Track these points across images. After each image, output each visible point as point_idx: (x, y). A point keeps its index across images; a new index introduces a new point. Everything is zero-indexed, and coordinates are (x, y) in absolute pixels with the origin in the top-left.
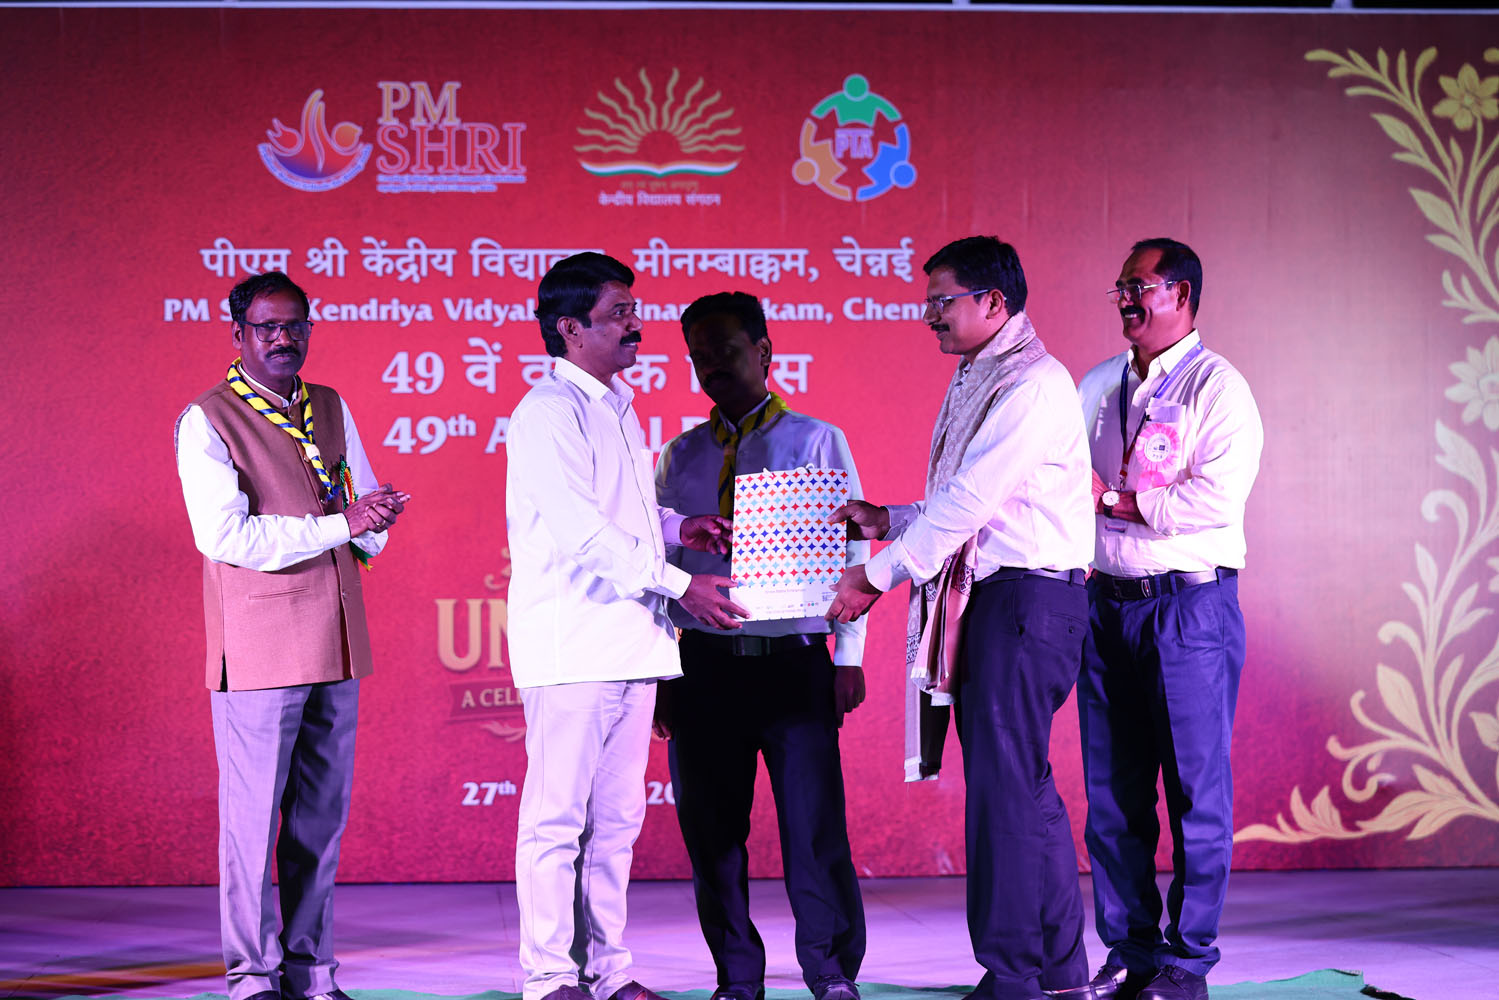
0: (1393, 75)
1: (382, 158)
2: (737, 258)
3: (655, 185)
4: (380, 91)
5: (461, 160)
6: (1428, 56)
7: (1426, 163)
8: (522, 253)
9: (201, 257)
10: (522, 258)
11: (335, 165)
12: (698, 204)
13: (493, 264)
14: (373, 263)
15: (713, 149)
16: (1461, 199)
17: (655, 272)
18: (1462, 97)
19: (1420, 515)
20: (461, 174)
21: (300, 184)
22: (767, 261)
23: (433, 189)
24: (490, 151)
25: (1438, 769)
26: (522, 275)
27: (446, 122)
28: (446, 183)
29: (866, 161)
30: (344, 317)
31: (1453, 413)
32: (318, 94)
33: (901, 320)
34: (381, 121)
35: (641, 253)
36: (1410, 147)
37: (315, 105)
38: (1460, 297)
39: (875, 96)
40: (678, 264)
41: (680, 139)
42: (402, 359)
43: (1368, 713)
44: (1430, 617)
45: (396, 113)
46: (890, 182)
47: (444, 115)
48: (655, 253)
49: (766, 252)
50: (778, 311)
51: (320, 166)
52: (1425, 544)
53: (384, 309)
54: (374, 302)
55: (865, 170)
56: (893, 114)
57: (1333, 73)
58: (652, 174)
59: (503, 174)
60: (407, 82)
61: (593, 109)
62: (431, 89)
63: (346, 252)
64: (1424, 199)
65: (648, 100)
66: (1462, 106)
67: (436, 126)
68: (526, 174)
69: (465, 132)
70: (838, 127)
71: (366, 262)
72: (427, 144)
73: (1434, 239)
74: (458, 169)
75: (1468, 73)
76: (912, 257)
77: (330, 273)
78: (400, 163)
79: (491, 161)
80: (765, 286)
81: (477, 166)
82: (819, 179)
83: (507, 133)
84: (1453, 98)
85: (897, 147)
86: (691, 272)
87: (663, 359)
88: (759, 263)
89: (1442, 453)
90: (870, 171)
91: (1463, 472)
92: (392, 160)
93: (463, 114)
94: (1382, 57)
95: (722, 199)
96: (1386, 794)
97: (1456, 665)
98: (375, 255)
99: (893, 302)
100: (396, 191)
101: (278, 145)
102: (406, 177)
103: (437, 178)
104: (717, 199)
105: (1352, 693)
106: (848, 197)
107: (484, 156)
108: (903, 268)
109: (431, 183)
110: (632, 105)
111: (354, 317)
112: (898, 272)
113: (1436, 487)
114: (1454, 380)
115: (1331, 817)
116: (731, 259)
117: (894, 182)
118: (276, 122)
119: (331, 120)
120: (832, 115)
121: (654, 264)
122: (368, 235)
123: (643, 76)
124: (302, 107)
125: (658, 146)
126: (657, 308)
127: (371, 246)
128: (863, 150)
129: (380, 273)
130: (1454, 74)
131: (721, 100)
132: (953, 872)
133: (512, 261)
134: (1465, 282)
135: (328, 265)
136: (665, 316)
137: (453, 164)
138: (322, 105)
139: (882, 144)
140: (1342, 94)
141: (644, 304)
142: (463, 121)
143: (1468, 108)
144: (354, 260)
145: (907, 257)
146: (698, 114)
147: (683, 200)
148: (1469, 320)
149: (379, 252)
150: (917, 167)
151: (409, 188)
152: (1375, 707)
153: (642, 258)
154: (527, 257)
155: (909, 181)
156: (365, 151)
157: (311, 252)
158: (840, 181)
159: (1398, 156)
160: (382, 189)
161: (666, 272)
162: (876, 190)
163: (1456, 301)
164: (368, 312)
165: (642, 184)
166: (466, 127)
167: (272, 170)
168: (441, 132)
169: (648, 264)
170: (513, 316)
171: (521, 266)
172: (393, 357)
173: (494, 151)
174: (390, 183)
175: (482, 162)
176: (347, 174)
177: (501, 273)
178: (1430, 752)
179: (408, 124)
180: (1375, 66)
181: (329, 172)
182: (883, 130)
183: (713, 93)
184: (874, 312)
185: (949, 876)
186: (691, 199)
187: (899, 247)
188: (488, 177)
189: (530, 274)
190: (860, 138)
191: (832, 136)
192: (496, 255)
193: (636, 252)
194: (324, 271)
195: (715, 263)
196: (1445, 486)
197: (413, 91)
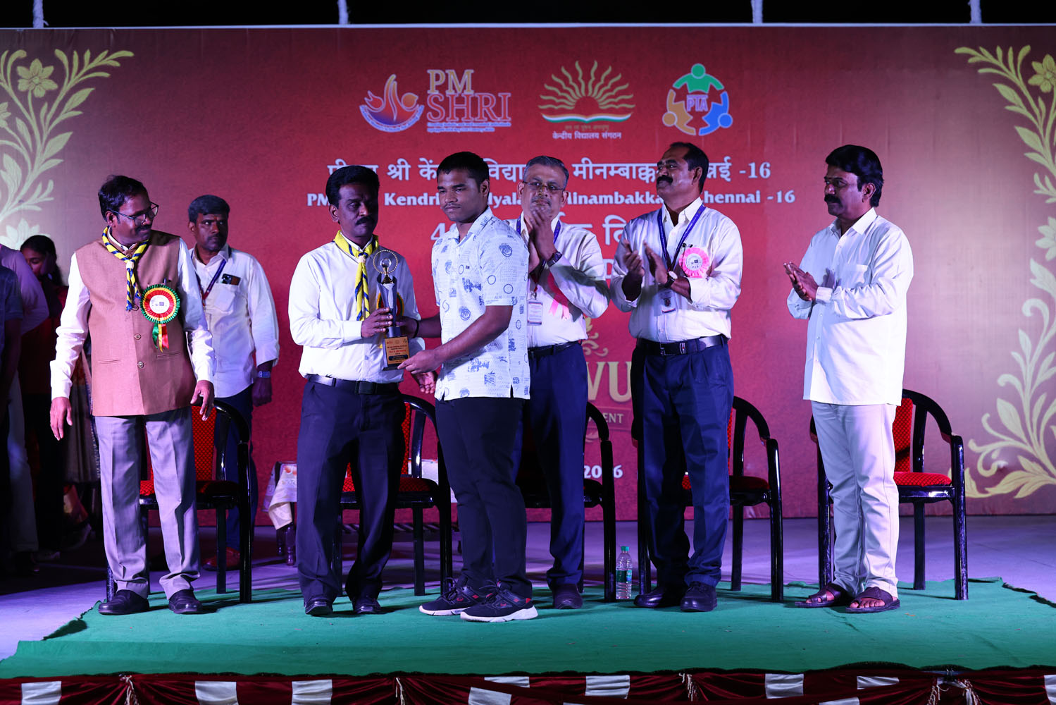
0: (1005, 61)
1: (430, 113)
2: (631, 168)
3: (586, 127)
4: (429, 75)
5: (475, 114)
6: (1026, 50)
7: (1024, 112)
8: (509, 166)
9: (328, 169)
10: (509, 170)
11: (403, 117)
12: (609, 138)
13: (493, 173)
14: (425, 173)
15: (617, 107)
16: (1045, 132)
17: (585, 177)
18: (1045, 73)
19: (1021, 313)
20: (475, 122)
21: (384, 128)
22: (648, 170)
23: (459, 131)
24: (490, 108)
25: (1032, 458)
26: (509, 179)
27: (466, 92)
28: (466, 127)
29: (704, 113)
30: (409, 203)
31: (1040, 255)
32: (393, 77)
33: (724, 203)
34: (429, 92)
35: (577, 166)
36: (1016, 104)
37: (392, 83)
38: (1043, 188)
39: (708, 75)
40: (598, 172)
41: (599, 101)
42: (442, 226)
43: (992, 426)
44: (1028, 372)
45: (438, 88)
46: (718, 125)
47: (464, 88)
48: (584, 166)
49: (648, 165)
50: (654, 199)
51: (395, 118)
52: (1024, 329)
53: (432, 198)
54: (426, 195)
55: (703, 118)
56: (719, 86)
57: (971, 60)
58: (581, 120)
59: (499, 122)
60: (444, 71)
61: (549, 85)
62: (457, 74)
63: (409, 166)
64: (1023, 132)
65: (580, 78)
66: (1045, 79)
67: (460, 95)
68: (512, 122)
69: (477, 98)
70: (688, 94)
71: (421, 172)
72: (455, 105)
73: (1029, 155)
74: (473, 119)
75: (1048, 59)
76: (730, 167)
77: (401, 178)
78: (439, 117)
79: (492, 115)
80: (647, 184)
81: (483, 116)
82: (678, 123)
83: (500, 98)
84: (1039, 74)
85: (722, 105)
86: (605, 177)
87: (590, 226)
88: (643, 171)
89: (1035, 278)
90: (706, 118)
91: (1046, 289)
92: (436, 114)
93: (475, 88)
94: (999, 51)
95: (622, 136)
96: (1002, 472)
97: (1042, 399)
98: (426, 168)
99: (721, 193)
100: (438, 132)
101: (372, 107)
102: (443, 124)
103: (460, 123)
104: (620, 135)
105: (983, 414)
106: (695, 134)
107: (487, 111)
108: (726, 174)
109: (457, 127)
110: (571, 82)
111: (415, 203)
112: (722, 176)
113: (1030, 297)
114: (1041, 236)
115: (971, 486)
116: (628, 169)
117: (720, 125)
118: (369, 92)
119: (401, 92)
120: (685, 86)
121: (584, 172)
122: (422, 157)
123: (577, 64)
124: (385, 84)
125: (587, 106)
126: (586, 197)
127: (424, 163)
128: (703, 107)
129: (429, 178)
130: (1041, 61)
131: (622, 78)
132: (755, 517)
133: (503, 171)
134: (1047, 180)
135: (400, 174)
136: (591, 202)
137: (470, 117)
138: (395, 83)
139: (713, 103)
140: (976, 72)
141: (578, 195)
142: (475, 92)
143: (1048, 80)
144: (414, 171)
145: (727, 167)
146: (608, 87)
147: (600, 136)
148: (1049, 201)
149: (429, 166)
150: (733, 117)
151: (445, 130)
152: (996, 423)
153: (577, 169)
154: (512, 169)
155: (729, 124)
156: (420, 108)
157: (390, 167)
158: (688, 124)
159: (1008, 108)
160: (429, 130)
161: (591, 177)
162: (710, 129)
163: (1042, 190)
164: (423, 201)
165: (577, 127)
166: (477, 95)
167: (368, 121)
168: (464, 98)
169: (581, 172)
170: (504, 202)
171: (509, 174)
172: (437, 225)
173: (493, 109)
174: (434, 127)
175: (486, 115)
176: (410, 122)
177: (498, 178)
178: (1028, 448)
179: (444, 94)
180: (995, 56)
181: (399, 121)
182: (714, 95)
183: (617, 75)
184: (709, 198)
185: (753, 519)
186: (605, 135)
187: (723, 162)
188: (490, 123)
189: (514, 178)
190: (700, 100)
191: (686, 100)
192: (495, 168)
193: (574, 165)
194: (398, 177)
195: (618, 172)
196: (1036, 297)
197: (447, 75)
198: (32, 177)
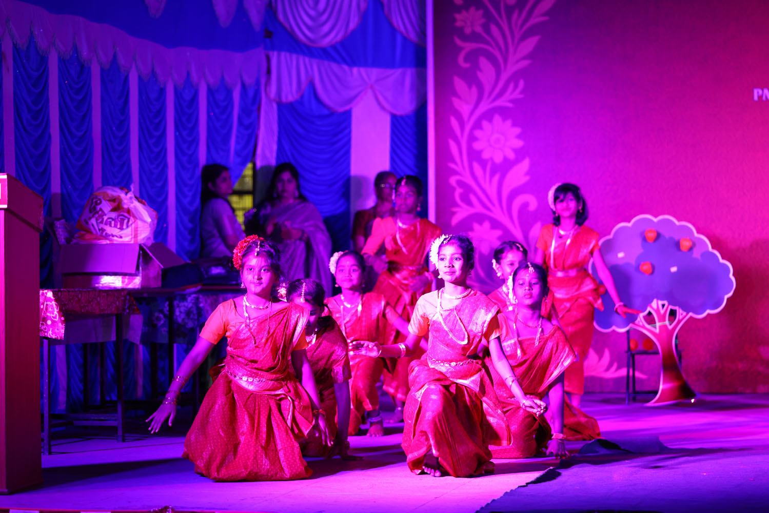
198: (505, 76)
